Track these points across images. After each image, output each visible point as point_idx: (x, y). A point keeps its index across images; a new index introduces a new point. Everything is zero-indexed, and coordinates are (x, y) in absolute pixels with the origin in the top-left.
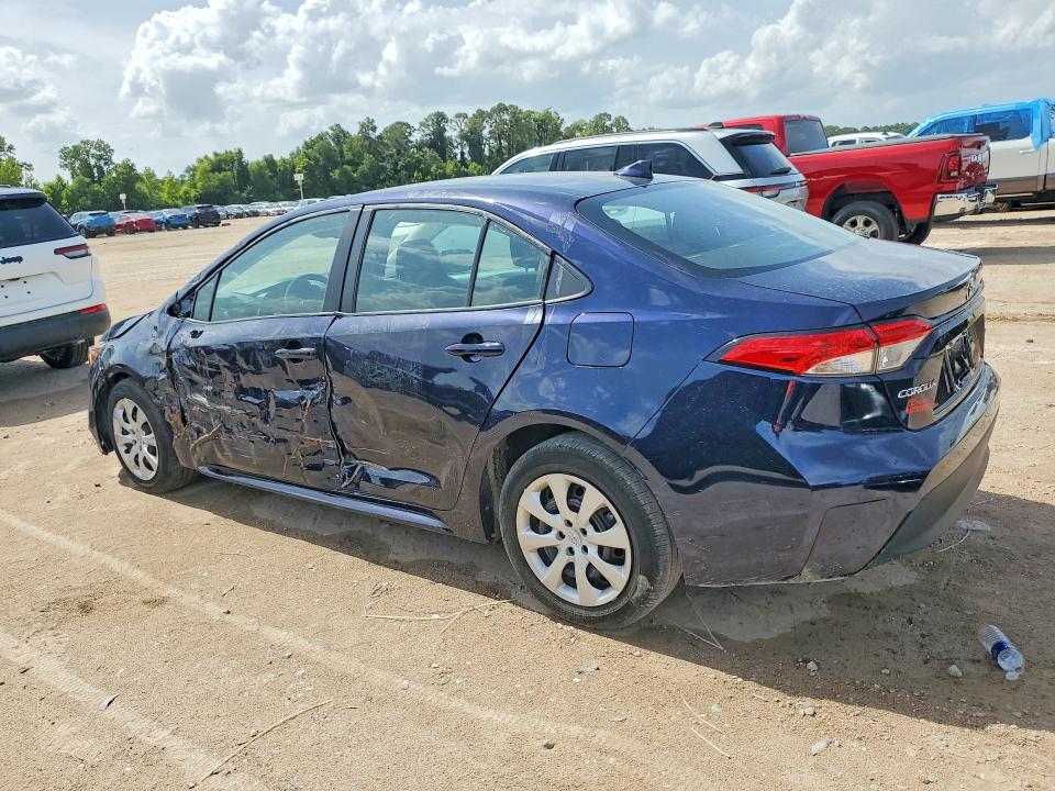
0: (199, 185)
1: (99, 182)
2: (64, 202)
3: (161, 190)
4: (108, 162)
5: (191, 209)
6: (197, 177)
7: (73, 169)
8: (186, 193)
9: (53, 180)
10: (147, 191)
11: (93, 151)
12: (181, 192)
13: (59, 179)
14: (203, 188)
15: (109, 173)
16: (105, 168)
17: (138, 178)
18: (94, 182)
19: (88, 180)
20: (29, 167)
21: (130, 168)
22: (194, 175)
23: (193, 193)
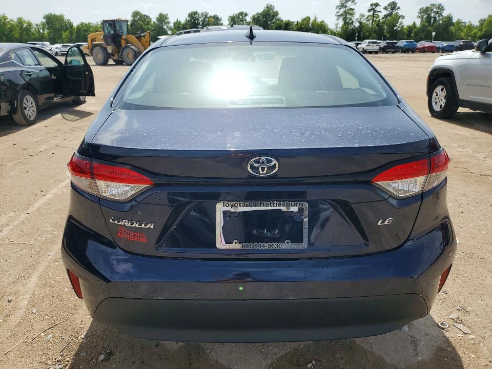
0: (484, 30)
1: (432, 26)
2: (413, 35)
3: (462, 31)
4: (440, 15)
5: (459, 42)
6: (484, 25)
7: (422, 18)
8: (475, 33)
9: (411, 24)
10: (454, 32)
11: (435, 10)
12: (472, 33)
13: (414, 23)
14: (486, 31)
15: (439, 21)
16: (437, 19)
17: (453, 24)
18: (430, 25)
19: (427, 24)
20: (403, 17)
21: (449, 18)
22: (483, 24)
23: (479, 34)
